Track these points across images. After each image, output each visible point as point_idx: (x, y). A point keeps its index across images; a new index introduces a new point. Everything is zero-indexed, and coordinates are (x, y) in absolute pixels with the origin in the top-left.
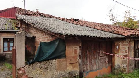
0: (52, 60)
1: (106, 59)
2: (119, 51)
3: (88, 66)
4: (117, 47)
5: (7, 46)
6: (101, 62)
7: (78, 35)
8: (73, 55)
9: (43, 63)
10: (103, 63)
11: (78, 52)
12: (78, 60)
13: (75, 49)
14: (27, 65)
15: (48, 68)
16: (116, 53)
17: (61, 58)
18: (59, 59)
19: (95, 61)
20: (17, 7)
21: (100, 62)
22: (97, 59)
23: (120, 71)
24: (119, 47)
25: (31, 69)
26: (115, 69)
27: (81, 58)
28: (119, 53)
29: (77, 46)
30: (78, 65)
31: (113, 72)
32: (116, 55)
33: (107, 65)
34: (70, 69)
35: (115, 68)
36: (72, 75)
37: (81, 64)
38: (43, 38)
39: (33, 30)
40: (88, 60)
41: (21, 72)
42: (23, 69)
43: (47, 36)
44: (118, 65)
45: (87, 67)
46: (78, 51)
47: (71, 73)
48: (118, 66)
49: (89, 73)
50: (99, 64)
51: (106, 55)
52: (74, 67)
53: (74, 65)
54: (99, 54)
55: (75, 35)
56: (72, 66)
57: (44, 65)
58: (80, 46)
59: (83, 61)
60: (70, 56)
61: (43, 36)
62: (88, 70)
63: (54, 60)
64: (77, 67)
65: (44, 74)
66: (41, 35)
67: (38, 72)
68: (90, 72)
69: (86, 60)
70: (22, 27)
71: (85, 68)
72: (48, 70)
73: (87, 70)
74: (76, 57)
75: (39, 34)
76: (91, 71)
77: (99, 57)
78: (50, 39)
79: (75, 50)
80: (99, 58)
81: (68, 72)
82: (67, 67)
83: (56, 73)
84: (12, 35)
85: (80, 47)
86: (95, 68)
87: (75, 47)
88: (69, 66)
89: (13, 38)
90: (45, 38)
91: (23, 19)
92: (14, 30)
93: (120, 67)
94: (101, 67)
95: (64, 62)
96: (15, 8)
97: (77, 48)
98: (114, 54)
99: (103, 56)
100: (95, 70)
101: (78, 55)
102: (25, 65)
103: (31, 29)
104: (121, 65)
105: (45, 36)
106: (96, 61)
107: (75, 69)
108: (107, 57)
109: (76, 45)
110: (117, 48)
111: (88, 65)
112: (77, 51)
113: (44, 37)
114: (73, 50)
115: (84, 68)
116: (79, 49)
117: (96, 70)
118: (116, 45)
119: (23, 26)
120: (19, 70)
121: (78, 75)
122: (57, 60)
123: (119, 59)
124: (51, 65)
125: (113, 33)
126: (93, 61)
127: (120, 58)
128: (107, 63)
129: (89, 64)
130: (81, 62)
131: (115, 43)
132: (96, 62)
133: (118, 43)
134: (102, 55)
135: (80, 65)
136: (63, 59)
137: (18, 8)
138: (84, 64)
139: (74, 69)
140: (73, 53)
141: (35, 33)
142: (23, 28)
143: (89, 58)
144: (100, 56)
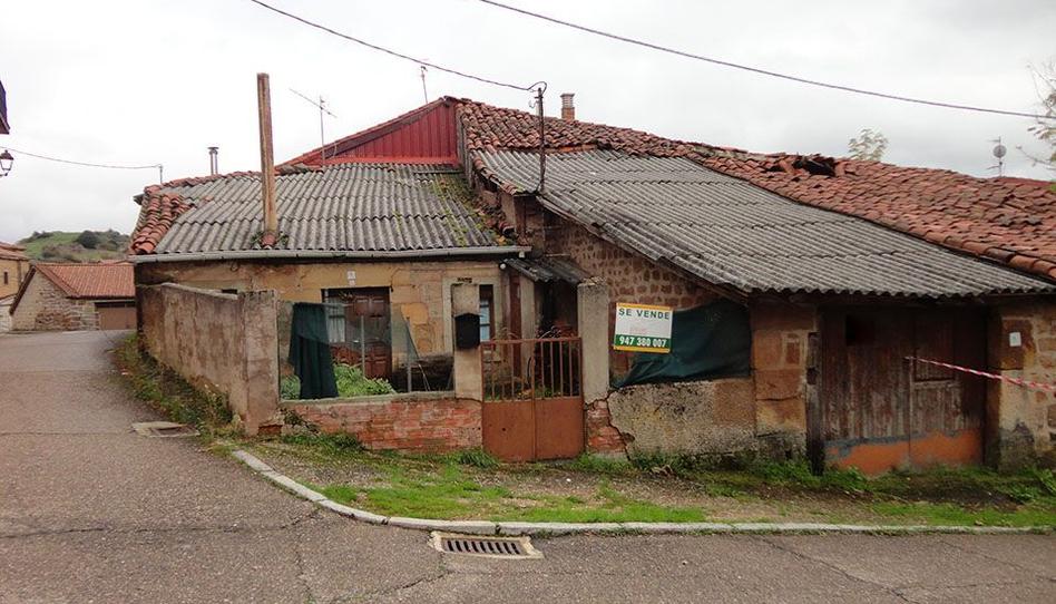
0: (697, 383)
1: (948, 394)
2: (1028, 358)
3: (852, 416)
4: (1015, 339)
5: (488, 322)
6: (921, 405)
7: (801, 291)
8: (782, 364)
9: (665, 389)
10: (928, 412)
11: (805, 356)
12: (800, 389)
13: (791, 341)
14: (616, 394)
15: (683, 409)
16: (1003, 365)
17: (733, 377)
18: (724, 378)
19: (888, 400)
20: (459, 97)
21: (916, 405)
22: (901, 390)
23: (1032, 455)
24: (1026, 338)
25: (628, 410)
26: (998, 444)
27: (819, 380)
28: (1027, 370)
29: (798, 332)
30: (802, 408)
31: (990, 459)
32: (1007, 377)
33: (958, 422)
34: (768, 419)
35: (999, 441)
36: (777, 446)
37: (817, 406)
38: (643, 290)
39: (584, 245)
40: (852, 390)
41: (596, 415)
42: (602, 405)
43: (663, 282)
44: (1020, 428)
45: (844, 422)
46: (805, 349)
47: (771, 437)
48: (1019, 434)
49: (854, 449)
50: (906, 416)
51: (953, 375)
52: (784, 415)
53: (785, 405)
54: (908, 369)
55: (787, 291)
56: (779, 410)
57: (668, 398)
58: (815, 330)
59: (825, 395)
60: (769, 369)
61: (642, 283)
62: (852, 436)
63: (707, 382)
64: (798, 416)
65: (669, 429)
66: (632, 274)
67: (650, 421)
68: (862, 446)
69: (839, 391)
70: (529, 230)
71: (835, 426)
72: (685, 416)
73: (845, 433)
74: (795, 374)
75: (622, 269)
76: (865, 441)
77: (911, 383)
78: (680, 297)
79: (790, 346)
80: (907, 386)
81: (761, 430)
82: (758, 413)
83: (714, 429)
84: (485, 271)
85: (810, 334)
86: (885, 430)
87: (790, 336)
88: (765, 409)
89: (491, 286)
90: (654, 289)
91: (536, 193)
92: (494, 249)
93: (1030, 439)
94: (920, 428)
95: (743, 394)
96: (450, 103)
97: (798, 340)
98: (997, 371)
99: (934, 379)
100: (887, 440)
101: (802, 366)
102: (610, 392)
103: (572, 238)
104: (1041, 427)
105: (655, 283)
106: (894, 398)
107: (792, 424)
108: (956, 383)
109: (795, 329)
110: (1012, 344)
111: (852, 413)
112: (798, 350)
113: (648, 285)
114: (779, 347)
115: (833, 426)
116: (809, 345)
117: (895, 439)
118: (1005, 326)
119: (531, 226)
120: (593, 406)
121: (804, 448)
122: (719, 382)
123: (1025, 396)
124: (695, 399)
125: (1005, 263)
126: (877, 399)
127: (1032, 396)
128: (956, 414)
129: (853, 409)
130: (816, 396)
131: (1004, 318)
132: (894, 404)
133: (1021, 318)
134: (926, 374)
135: (809, 407)
136: (740, 381)
137: (464, 102)
138: (832, 408)
139: (783, 422)
140: (783, 358)
141: (597, 261)
142: (530, 235)
143: (858, 385)
144: (916, 380)
